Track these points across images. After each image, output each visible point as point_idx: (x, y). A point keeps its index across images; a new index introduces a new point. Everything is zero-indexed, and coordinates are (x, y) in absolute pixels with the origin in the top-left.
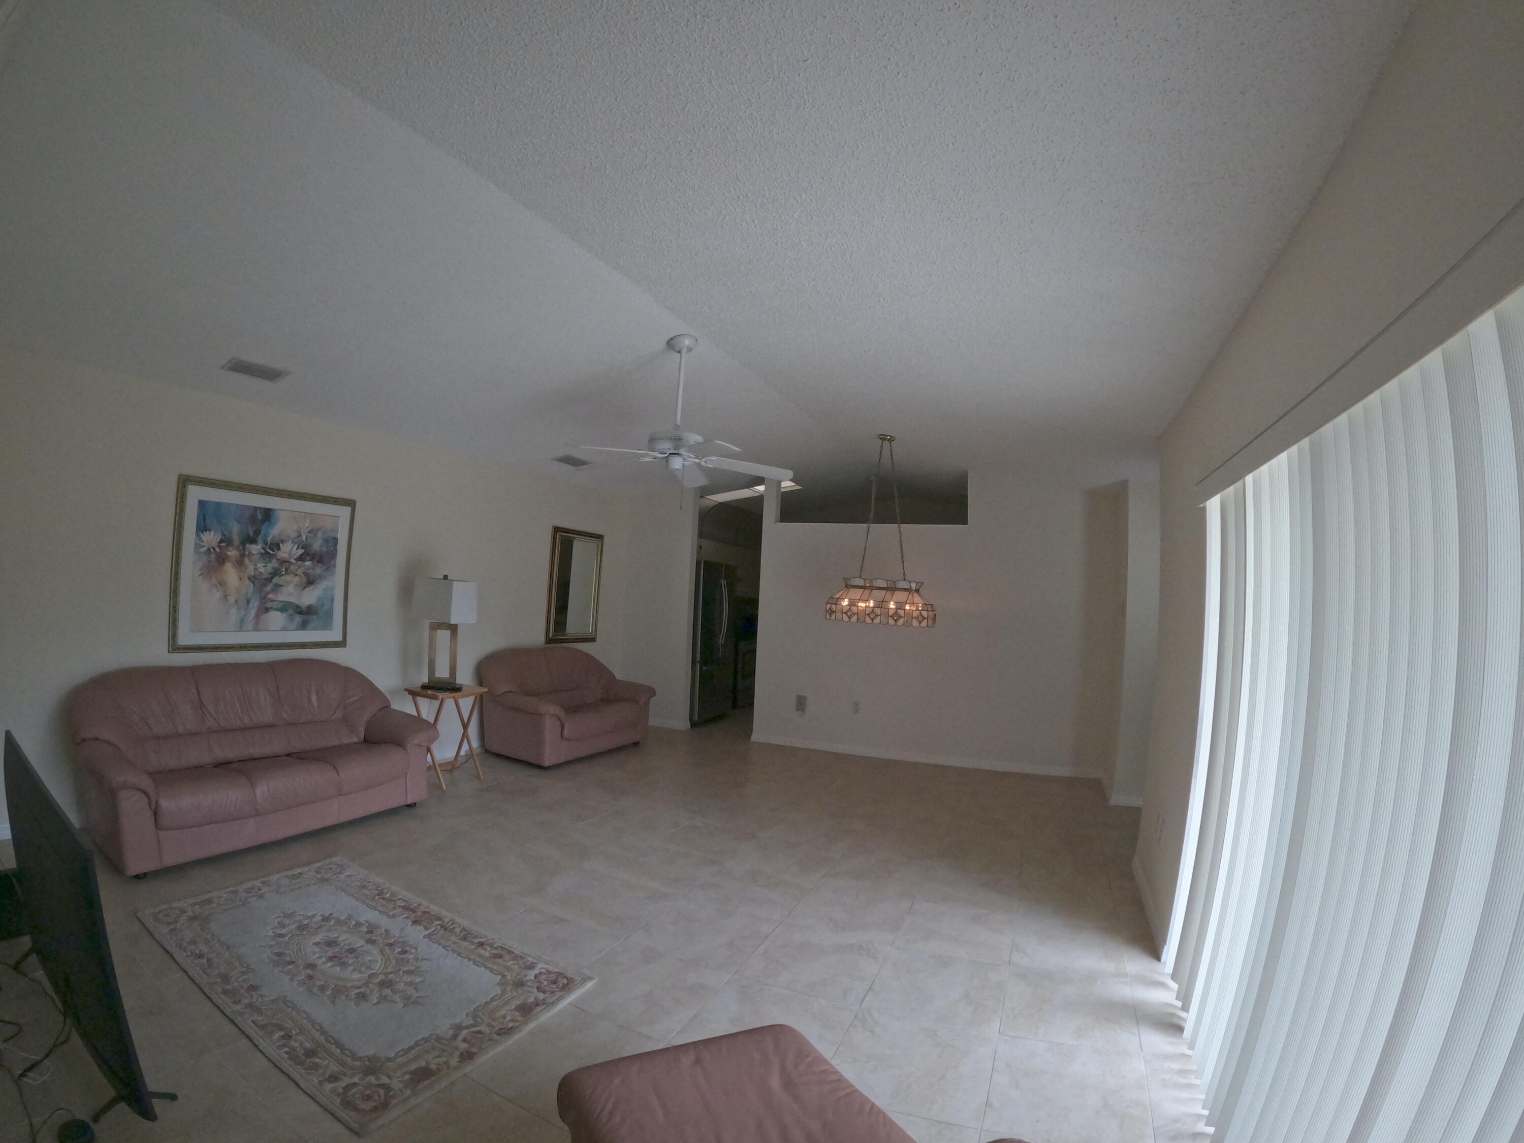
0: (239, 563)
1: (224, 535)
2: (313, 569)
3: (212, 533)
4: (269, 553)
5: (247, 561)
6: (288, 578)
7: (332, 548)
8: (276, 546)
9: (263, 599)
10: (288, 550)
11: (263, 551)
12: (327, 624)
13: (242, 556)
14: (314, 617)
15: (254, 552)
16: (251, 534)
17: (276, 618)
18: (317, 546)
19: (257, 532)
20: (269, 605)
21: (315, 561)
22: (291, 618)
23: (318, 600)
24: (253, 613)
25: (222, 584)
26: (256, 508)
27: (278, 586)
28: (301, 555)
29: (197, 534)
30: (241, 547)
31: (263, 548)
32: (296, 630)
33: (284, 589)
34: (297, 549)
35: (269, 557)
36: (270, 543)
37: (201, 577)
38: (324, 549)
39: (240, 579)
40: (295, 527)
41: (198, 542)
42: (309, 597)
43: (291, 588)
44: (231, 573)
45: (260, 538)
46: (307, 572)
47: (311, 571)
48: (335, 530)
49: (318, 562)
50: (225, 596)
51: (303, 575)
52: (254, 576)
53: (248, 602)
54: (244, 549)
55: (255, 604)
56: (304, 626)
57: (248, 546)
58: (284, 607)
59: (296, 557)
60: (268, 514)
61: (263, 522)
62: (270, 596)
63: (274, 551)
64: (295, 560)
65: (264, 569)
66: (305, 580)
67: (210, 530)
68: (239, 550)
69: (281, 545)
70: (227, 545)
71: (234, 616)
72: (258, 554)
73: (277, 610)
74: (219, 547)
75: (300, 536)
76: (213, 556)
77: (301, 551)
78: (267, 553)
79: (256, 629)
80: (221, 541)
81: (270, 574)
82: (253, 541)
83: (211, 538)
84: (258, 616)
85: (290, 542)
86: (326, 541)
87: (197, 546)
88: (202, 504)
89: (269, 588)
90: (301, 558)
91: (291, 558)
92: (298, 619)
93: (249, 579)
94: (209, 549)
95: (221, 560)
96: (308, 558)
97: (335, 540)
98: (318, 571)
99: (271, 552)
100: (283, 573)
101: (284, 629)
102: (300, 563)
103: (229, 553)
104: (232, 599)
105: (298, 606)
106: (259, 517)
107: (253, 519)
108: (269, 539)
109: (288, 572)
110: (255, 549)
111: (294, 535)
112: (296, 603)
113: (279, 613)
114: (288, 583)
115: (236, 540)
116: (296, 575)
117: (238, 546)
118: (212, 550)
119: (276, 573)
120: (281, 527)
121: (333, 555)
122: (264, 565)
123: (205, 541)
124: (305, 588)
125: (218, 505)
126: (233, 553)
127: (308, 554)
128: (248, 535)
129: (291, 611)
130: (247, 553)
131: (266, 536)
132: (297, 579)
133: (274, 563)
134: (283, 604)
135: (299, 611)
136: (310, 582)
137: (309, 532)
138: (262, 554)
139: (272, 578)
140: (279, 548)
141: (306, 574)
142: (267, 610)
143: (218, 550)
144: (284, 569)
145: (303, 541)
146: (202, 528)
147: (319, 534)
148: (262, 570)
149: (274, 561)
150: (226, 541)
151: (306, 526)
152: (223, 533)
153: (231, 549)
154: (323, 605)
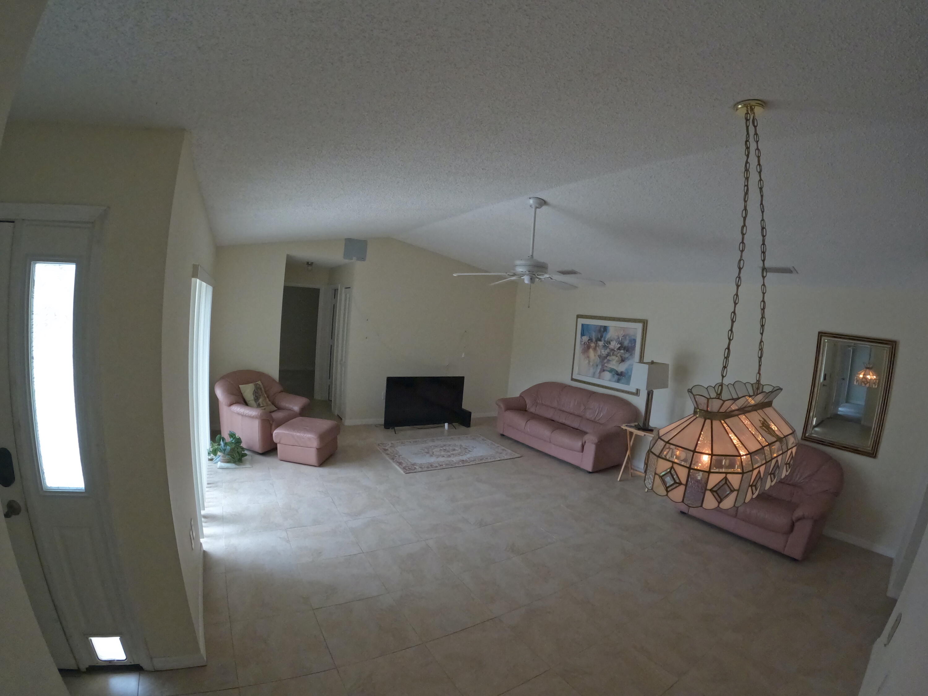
0: (595, 349)
1: (590, 338)
2: (624, 354)
3: (586, 337)
4: (606, 345)
5: (597, 348)
6: (614, 357)
7: (633, 344)
8: (609, 342)
9: (603, 365)
10: (614, 345)
11: (604, 345)
13: (596, 346)
15: (600, 345)
16: (599, 336)
17: (607, 375)
18: (626, 343)
19: (602, 337)
20: (605, 368)
21: (625, 350)
22: (613, 376)
23: (627, 370)
24: (599, 370)
25: (588, 357)
26: (601, 326)
27: (609, 361)
28: (619, 347)
29: (581, 337)
30: (596, 343)
31: (604, 343)
32: (615, 382)
33: (611, 362)
34: (618, 344)
35: (606, 347)
36: (607, 341)
37: (582, 354)
38: (630, 345)
39: (595, 356)
40: (617, 334)
41: (581, 340)
42: (622, 368)
43: (614, 362)
44: (591, 352)
45: (603, 339)
46: (622, 355)
48: (635, 335)
49: (627, 351)
50: (589, 362)
51: (620, 357)
52: (600, 355)
53: (597, 366)
54: (597, 343)
55: (600, 367)
56: (618, 381)
58: (611, 371)
59: (617, 348)
60: (605, 329)
61: (604, 332)
62: (606, 365)
63: (608, 345)
66: (620, 359)
67: (585, 335)
68: (595, 344)
69: (611, 342)
70: (591, 342)
71: (592, 370)
72: (602, 346)
73: (608, 371)
74: (588, 342)
75: (619, 338)
76: (586, 346)
78: (605, 345)
79: (599, 378)
80: (589, 340)
81: (606, 355)
82: (600, 340)
83: (585, 338)
84: (600, 372)
85: (615, 341)
86: (630, 341)
87: (581, 341)
88: (582, 325)
89: (605, 361)
90: (619, 349)
91: (614, 348)
92: (616, 377)
93: (598, 356)
94: (585, 343)
95: (589, 347)
96: (623, 349)
97: (635, 341)
98: (627, 355)
99: (607, 345)
100: (612, 355)
101: (610, 380)
102: (618, 351)
103: (591, 345)
104: (591, 364)
105: (617, 372)
106: (602, 329)
107: (600, 331)
108: (606, 339)
110: (601, 343)
111: (616, 337)
112: (616, 369)
113: (608, 373)
114: (613, 360)
115: (594, 340)
116: (617, 356)
117: (595, 342)
118: (586, 343)
119: (608, 355)
120: (611, 334)
121: (634, 348)
122: (604, 351)
123: (583, 339)
124: (620, 363)
125: (588, 325)
126: (593, 345)
127: (622, 347)
128: (598, 338)
129: (613, 373)
130: (598, 345)
131: (605, 338)
132: (617, 358)
134: (611, 369)
136: (623, 360)
137: (623, 336)
139: (607, 357)
140: (610, 343)
141: (621, 357)
142: (604, 371)
143: (588, 343)
144: (612, 353)
145: (620, 341)
146: (583, 334)
147: (627, 338)
148: (603, 353)
149: (608, 349)
150: (590, 340)
151: (621, 333)
152: (590, 337)
153: (592, 343)
154: (628, 372)
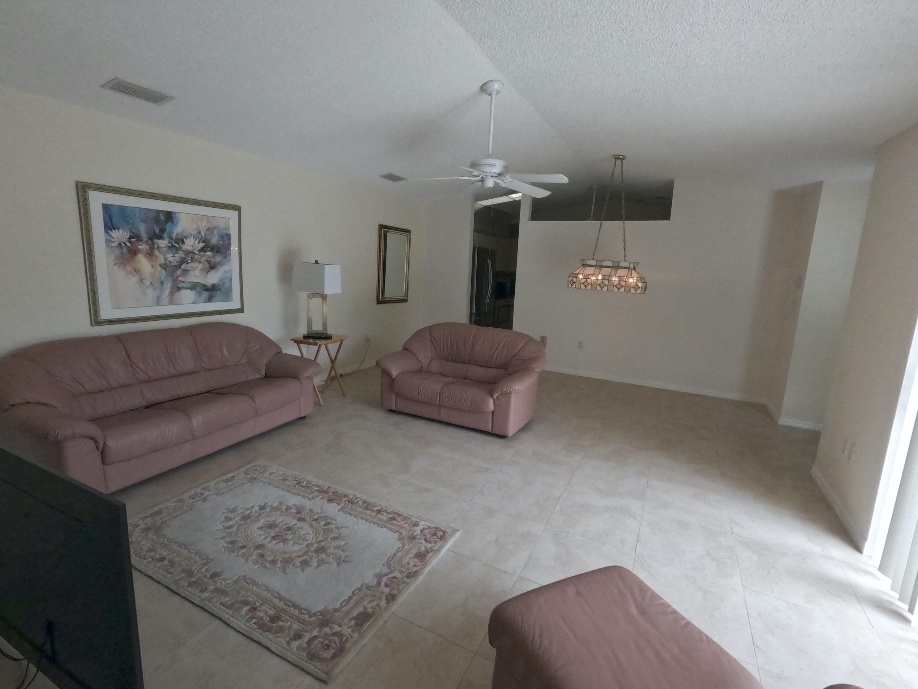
0: (150, 254)
1: (133, 233)
2: (214, 257)
3: (121, 231)
4: (175, 246)
5: (156, 252)
6: (195, 264)
7: (227, 242)
8: (181, 240)
9: (175, 281)
10: (190, 244)
11: (170, 245)
12: (228, 297)
13: (152, 248)
14: (218, 292)
15: (162, 246)
16: (157, 231)
17: (187, 295)
18: (214, 240)
19: (163, 231)
20: (180, 285)
21: (214, 251)
22: (199, 294)
23: (220, 280)
24: (167, 292)
25: (137, 271)
26: (158, 212)
27: (186, 271)
28: (203, 248)
29: (106, 232)
30: (150, 242)
31: (169, 243)
32: (205, 302)
33: (191, 273)
34: (199, 243)
35: (177, 250)
36: (176, 239)
37: (116, 266)
38: (221, 242)
39: (153, 267)
40: (195, 226)
41: (108, 238)
42: (213, 278)
43: (197, 272)
44: (143, 262)
45: (165, 235)
46: (209, 260)
47: (213, 260)
48: (228, 228)
49: (217, 252)
50: (141, 280)
51: (205, 262)
52: (165, 264)
53: (162, 283)
54: (153, 244)
55: (168, 285)
56: (210, 299)
57: (156, 241)
58: (193, 287)
59: (198, 249)
60: (169, 216)
61: (166, 222)
62: (181, 279)
63: (179, 244)
64: (198, 251)
65: (173, 258)
66: (208, 266)
67: (118, 229)
68: (148, 245)
69: (185, 240)
70: (137, 241)
71: (151, 294)
72: (165, 247)
73: (187, 288)
74: (130, 242)
75: (199, 233)
76: (125, 250)
77: (202, 245)
78: (173, 246)
79: (171, 303)
80: (131, 238)
81: (178, 262)
82: (160, 237)
83: (120, 235)
84: (172, 293)
85: (192, 238)
86: (221, 237)
87: (108, 242)
88: (106, 208)
89: (179, 272)
90: (203, 250)
91: (194, 249)
92: (205, 294)
93: (161, 266)
94: (120, 244)
95: (133, 252)
96: (209, 249)
97: (228, 236)
98: (218, 258)
99: (178, 246)
100: (189, 261)
101: (194, 302)
102: (202, 253)
103: (139, 247)
104: (147, 282)
105: (204, 285)
106: (162, 218)
107: (157, 220)
108: (174, 236)
109: (194, 260)
110: (163, 243)
111: (195, 232)
112: (202, 283)
113: (189, 291)
114: (194, 269)
115: (144, 236)
116: (200, 262)
117: (147, 241)
118: (123, 245)
119: (183, 261)
120: (182, 226)
121: (228, 247)
122: (172, 255)
123: (114, 237)
124: (208, 272)
125: (123, 209)
126: (143, 247)
127: (208, 247)
128: (155, 233)
129: (199, 289)
130: (156, 246)
131: (171, 233)
132: (201, 266)
133: (180, 255)
134: (192, 284)
135: (206, 288)
136: (212, 267)
137: (206, 230)
138: (169, 247)
139: (181, 265)
140: (183, 243)
141: (208, 262)
142: (179, 289)
143: (128, 244)
144: (190, 258)
145: (203, 237)
146: (110, 226)
147: (215, 232)
148: (171, 259)
149: (180, 252)
150: (135, 237)
151: (203, 226)
152: (131, 231)
153: (140, 243)
154: (224, 283)
